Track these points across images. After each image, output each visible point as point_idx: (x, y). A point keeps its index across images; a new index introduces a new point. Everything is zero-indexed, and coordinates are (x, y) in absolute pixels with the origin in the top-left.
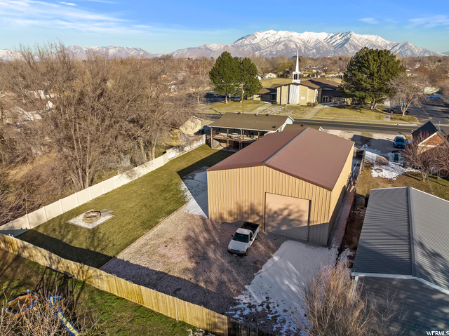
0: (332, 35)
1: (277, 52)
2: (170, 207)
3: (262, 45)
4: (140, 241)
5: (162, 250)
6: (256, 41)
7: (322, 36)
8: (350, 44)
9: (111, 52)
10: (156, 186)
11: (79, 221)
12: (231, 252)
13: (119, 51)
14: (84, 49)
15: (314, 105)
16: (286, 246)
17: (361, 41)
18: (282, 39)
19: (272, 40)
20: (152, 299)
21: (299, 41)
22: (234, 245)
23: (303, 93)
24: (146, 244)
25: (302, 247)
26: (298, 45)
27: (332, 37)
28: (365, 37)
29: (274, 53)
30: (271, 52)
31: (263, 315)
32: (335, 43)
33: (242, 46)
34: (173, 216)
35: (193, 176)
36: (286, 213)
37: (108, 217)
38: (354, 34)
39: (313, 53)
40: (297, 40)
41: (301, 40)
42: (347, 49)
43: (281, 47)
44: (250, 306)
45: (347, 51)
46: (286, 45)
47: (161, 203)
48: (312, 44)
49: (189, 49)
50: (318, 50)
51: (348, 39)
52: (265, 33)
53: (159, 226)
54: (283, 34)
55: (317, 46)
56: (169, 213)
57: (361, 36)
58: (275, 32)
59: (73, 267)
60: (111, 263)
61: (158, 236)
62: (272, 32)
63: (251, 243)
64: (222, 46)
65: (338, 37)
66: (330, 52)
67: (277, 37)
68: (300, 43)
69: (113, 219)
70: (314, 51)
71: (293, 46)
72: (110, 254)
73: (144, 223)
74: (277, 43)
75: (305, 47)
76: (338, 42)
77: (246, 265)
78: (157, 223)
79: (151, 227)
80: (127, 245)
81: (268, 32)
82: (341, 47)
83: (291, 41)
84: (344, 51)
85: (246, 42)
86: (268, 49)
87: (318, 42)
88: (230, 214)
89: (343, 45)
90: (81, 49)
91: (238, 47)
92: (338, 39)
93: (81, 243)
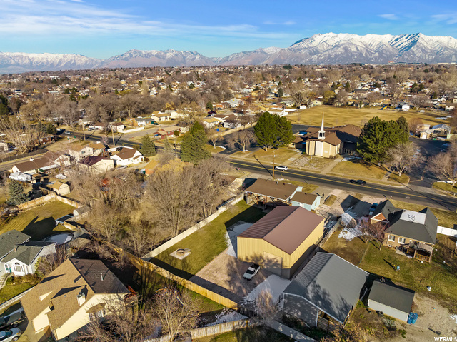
0: (397, 37)
1: (336, 56)
2: (219, 250)
3: (320, 48)
4: (205, 269)
5: (214, 274)
6: (314, 44)
7: (386, 39)
8: (418, 46)
9: (169, 55)
10: (212, 234)
11: (175, 254)
12: (245, 278)
13: (176, 55)
14: (144, 53)
15: (335, 158)
16: (272, 277)
17: (431, 43)
18: (342, 42)
19: (331, 43)
20: (211, 295)
21: (360, 44)
22: (246, 275)
23: (325, 148)
24: (207, 271)
25: (278, 278)
26: (359, 48)
27: (397, 39)
28: (436, 38)
29: (333, 56)
30: (330, 55)
31: (252, 305)
32: (401, 46)
33: (299, 50)
34: (220, 256)
35: (233, 228)
36: (275, 260)
37: (189, 253)
38: (422, 35)
39: (376, 57)
40: (358, 43)
41: (363, 43)
42: (413, 52)
43: (340, 50)
44: (248, 301)
45: (414, 54)
46: (346, 49)
47: (214, 246)
48: (374, 47)
49: (244, 52)
50: (381, 53)
51: (416, 42)
52: (324, 35)
53: (213, 261)
54: (343, 37)
55: (380, 50)
56: (218, 253)
57: (430, 37)
58: (334, 35)
59: (179, 279)
60: (193, 278)
61: (213, 266)
62: (331, 34)
63: (253, 275)
64: (279, 50)
65: (404, 39)
66: (394, 55)
67: (337, 40)
68: (361, 47)
69: (191, 255)
70: (377, 54)
71: (353, 49)
72: (192, 273)
73: (206, 258)
74: (337, 46)
75: (367, 50)
76: (404, 44)
77: (250, 284)
78: (212, 259)
79: (209, 261)
80: (199, 270)
81: (327, 34)
82: (407, 50)
83: (351, 44)
84: (410, 55)
85: (304, 45)
86: (327, 53)
87: (381, 45)
88: (251, 257)
89: (409, 47)
90: (140, 52)
91: (294, 50)
92: (405, 42)
93: (179, 267)
